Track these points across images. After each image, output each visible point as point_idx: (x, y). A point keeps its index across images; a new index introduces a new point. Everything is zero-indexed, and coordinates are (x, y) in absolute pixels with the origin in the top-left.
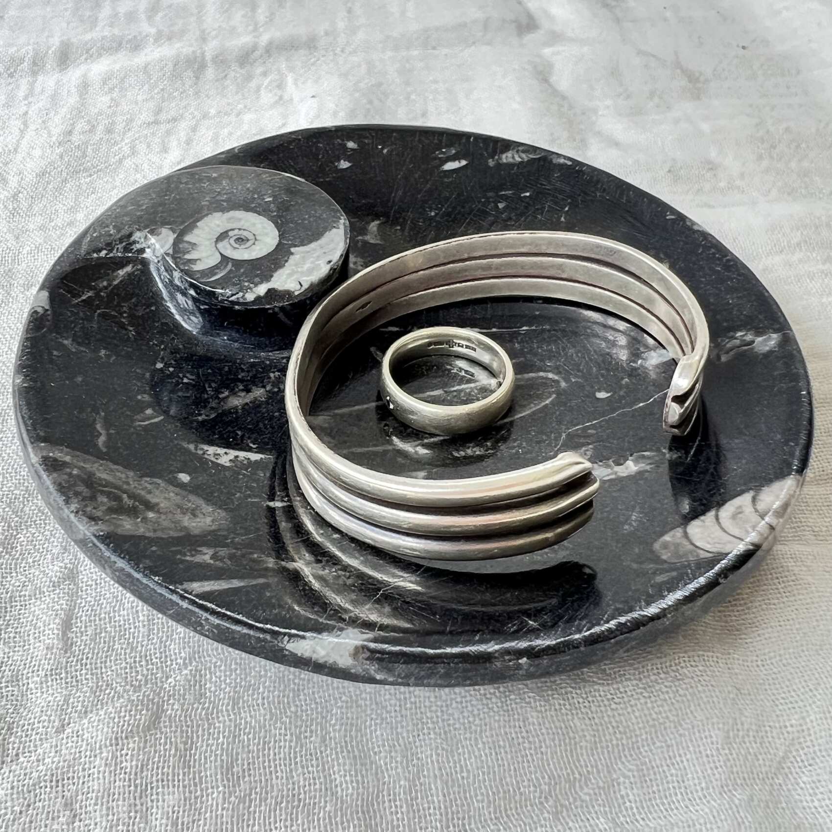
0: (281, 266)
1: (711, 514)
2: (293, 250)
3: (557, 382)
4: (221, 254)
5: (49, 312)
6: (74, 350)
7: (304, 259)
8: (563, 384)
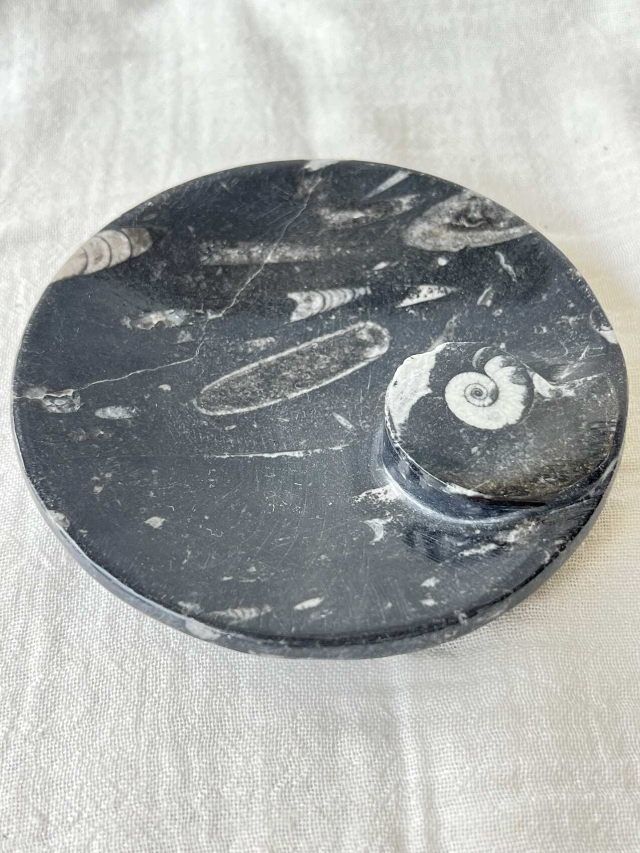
0: (432, 371)
1: (113, 263)
2: (429, 391)
3: (199, 405)
4: (486, 374)
5: (598, 330)
6: (563, 317)
7: (417, 382)
8: (194, 402)
